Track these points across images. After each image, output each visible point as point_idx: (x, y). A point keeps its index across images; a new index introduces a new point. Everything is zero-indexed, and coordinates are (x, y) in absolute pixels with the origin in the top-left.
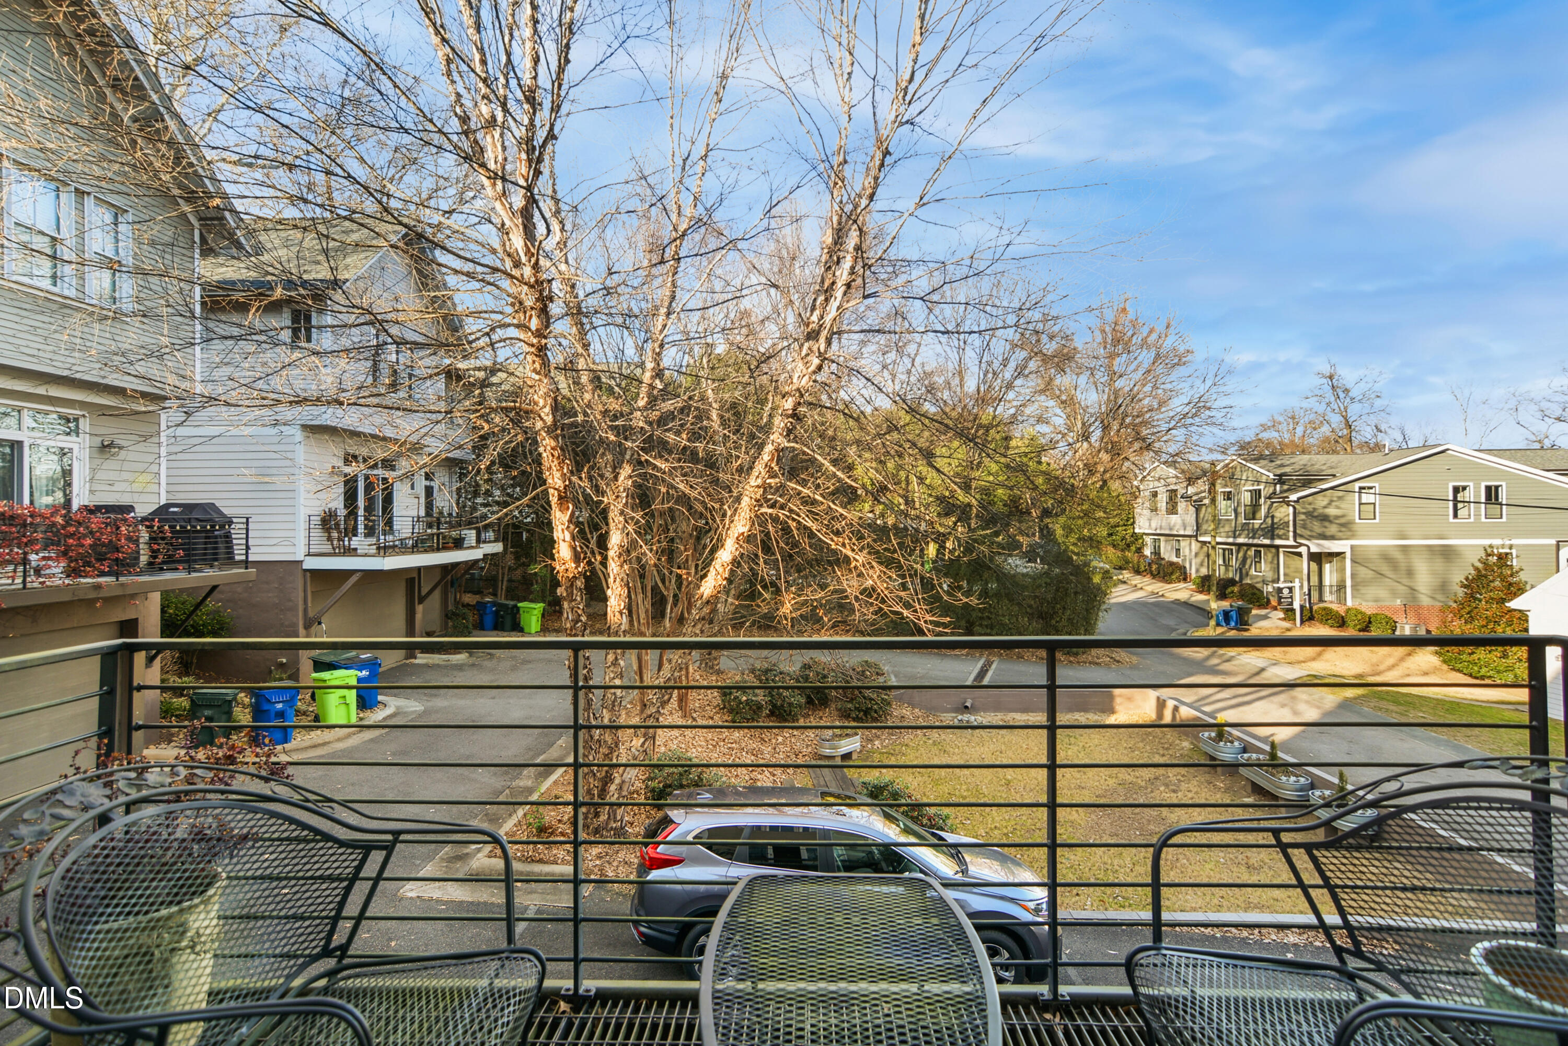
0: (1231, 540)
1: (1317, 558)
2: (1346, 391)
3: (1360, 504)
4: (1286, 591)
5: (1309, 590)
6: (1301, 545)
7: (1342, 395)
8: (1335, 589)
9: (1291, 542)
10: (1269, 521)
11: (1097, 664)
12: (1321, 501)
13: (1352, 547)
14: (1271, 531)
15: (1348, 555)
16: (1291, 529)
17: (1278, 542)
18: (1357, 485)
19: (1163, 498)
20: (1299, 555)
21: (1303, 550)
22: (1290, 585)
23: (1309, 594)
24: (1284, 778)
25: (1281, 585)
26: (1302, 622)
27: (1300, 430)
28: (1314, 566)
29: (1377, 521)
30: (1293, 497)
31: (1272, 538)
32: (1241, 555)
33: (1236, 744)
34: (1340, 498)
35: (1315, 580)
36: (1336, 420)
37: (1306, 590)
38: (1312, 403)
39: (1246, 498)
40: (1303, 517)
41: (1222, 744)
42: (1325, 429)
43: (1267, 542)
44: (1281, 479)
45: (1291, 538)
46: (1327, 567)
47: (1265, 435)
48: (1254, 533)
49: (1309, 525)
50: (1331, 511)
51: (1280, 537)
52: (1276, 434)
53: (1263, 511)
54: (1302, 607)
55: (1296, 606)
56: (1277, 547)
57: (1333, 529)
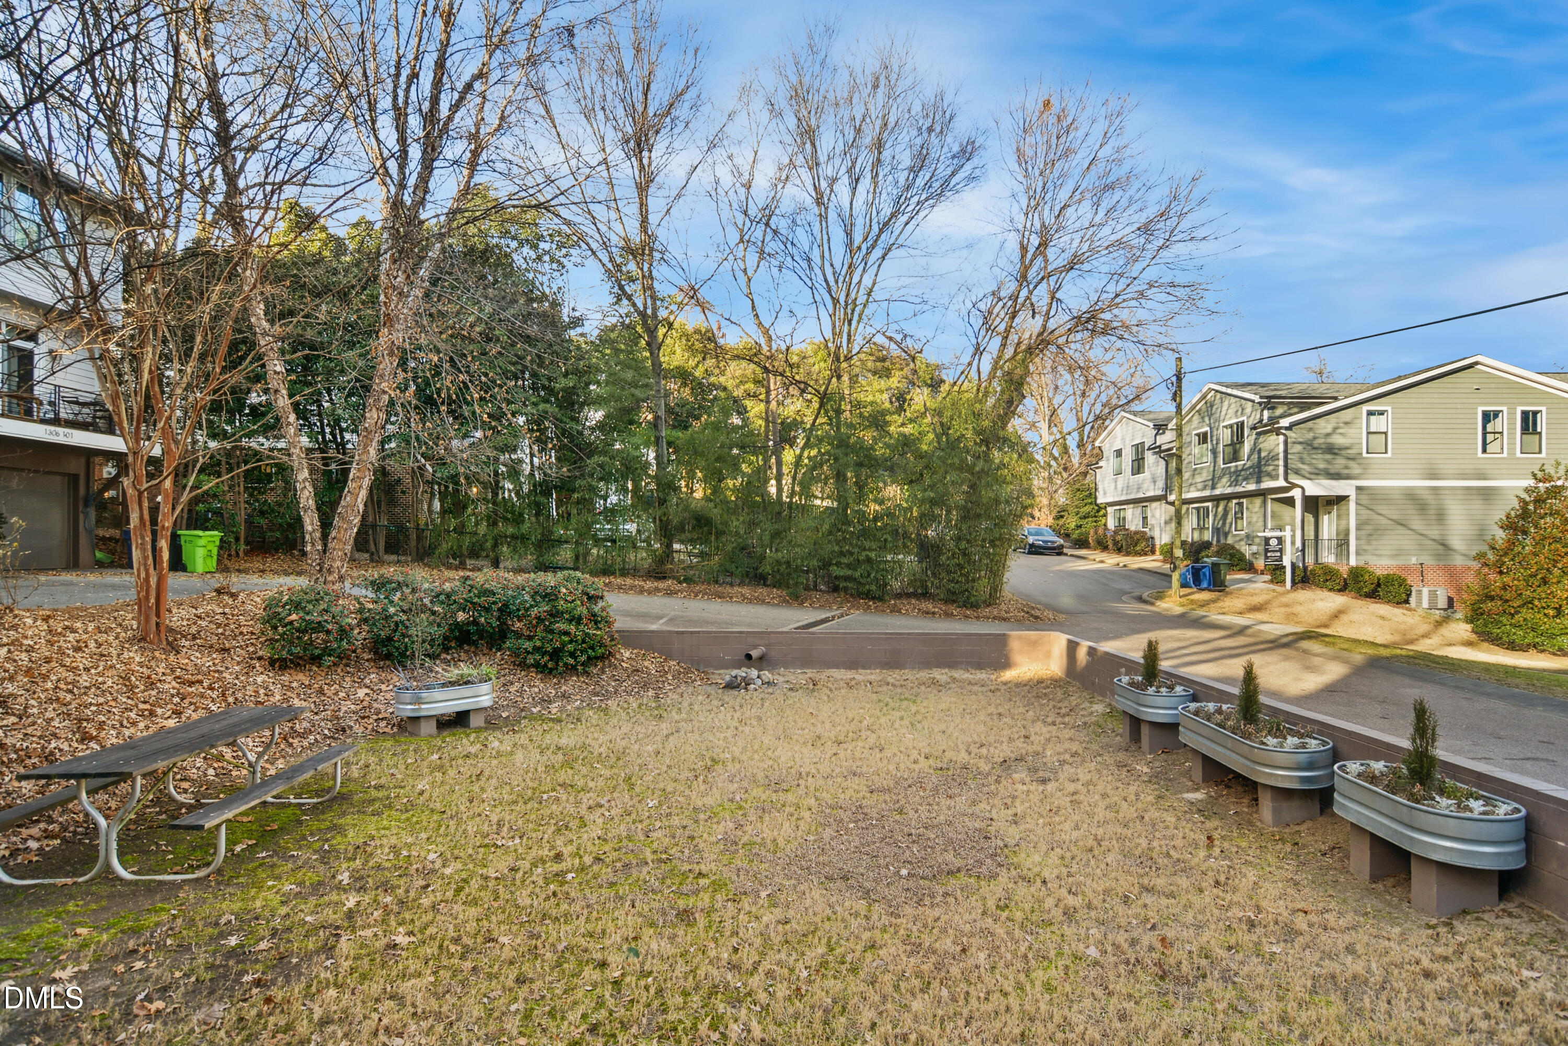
0: (1207, 493)
1: (1313, 505)
3: (1369, 433)
4: (1273, 542)
5: (1303, 544)
6: (1294, 486)
8: (1334, 543)
9: (1281, 483)
10: (1256, 456)
11: (1004, 619)
13: (1358, 488)
15: (1353, 497)
16: (1281, 463)
17: (1265, 485)
18: (1365, 408)
19: (1128, 456)
20: (1290, 502)
21: (1296, 493)
22: (1278, 534)
23: (1303, 550)
24: (1271, 741)
25: (1268, 534)
26: (1294, 583)
28: (1310, 518)
29: (1389, 455)
30: (1286, 424)
31: (1259, 481)
32: (1221, 509)
33: (1179, 689)
34: (1345, 424)
35: (1310, 534)
37: (1299, 544)
39: (1226, 436)
40: (1298, 448)
41: (1151, 690)
43: (1252, 487)
44: (1270, 404)
45: (1281, 478)
46: (1325, 520)
48: (1237, 477)
49: (1307, 459)
50: (1334, 441)
51: (1268, 478)
53: (1247, 447)
54: (1294, 566)
55: (1287, 562)
56: (1264, 493)
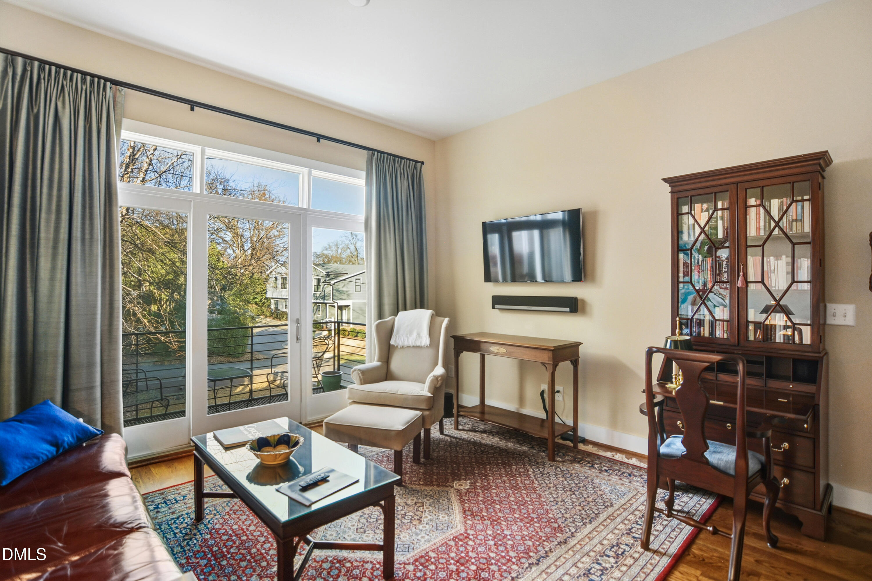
1: (340, 308)
2: (356, 236)
3: (356, 286)
6: (335, 302)
7: (355, 237)
9: (331, 301)
10: (323, 294)
12: (341, 285)
13: (353, 303)
14: (324, 297)
15: (351, 307)
16: (331, 296)
17: (326, 301)
18: (355, 277)
19: (280, 281)
20: (334, 307)
21: (336, 305)
22: (330, 319)
25: (326, 320)
27: (339, 251)
28: (339, 311)
29: (361, 292)
30: (332, 282)
31: (324, 300)
34: (348, 284)
36: (352, 247)
38: (343, 239)
39: (315, 283)
40: (335, 291)
42: (348, 251)
43: (322, 301)
44: (328, 274)
46: (344, 311)
47: (325, 252)
48: (317, 298)
49: (337, 295)
50: (345, 289)
51: (327, 300)
52: (330, 252)
53: (321, 288)
56: (326, 304)
57: (344, 297)
